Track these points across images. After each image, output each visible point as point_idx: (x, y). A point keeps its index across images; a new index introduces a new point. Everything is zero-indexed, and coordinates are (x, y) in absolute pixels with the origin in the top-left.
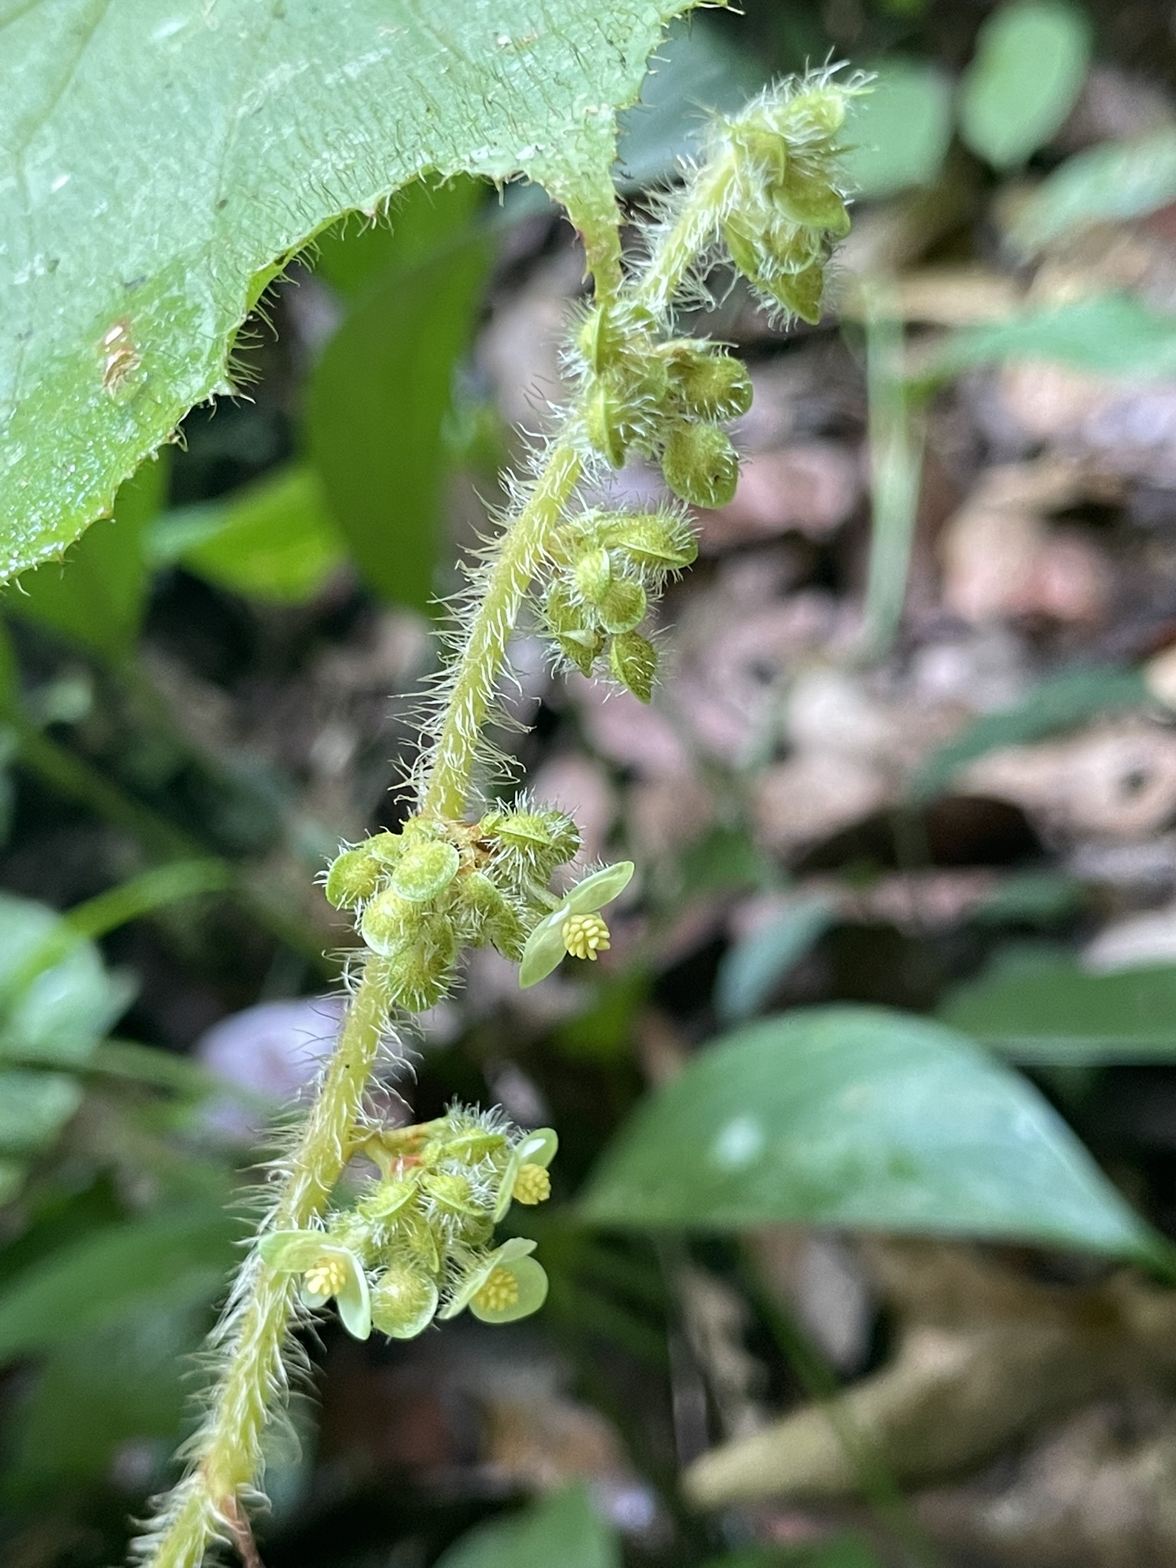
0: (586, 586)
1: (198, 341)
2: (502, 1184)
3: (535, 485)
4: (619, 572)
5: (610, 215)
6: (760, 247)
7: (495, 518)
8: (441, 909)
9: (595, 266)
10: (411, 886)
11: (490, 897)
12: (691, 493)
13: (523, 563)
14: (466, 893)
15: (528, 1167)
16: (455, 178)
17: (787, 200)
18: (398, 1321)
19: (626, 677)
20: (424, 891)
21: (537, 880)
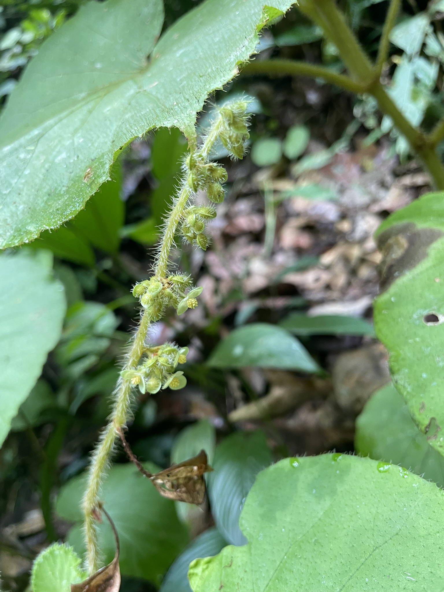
0: (190, 222)
1: (105, 170)
2: (175, 359)
3: (179, 199)
4: (198, 219)
5: (194, 134)
6: (228, 140)
7: (169, 207)
8: (160, 298)
9: (191, 146)
10: (151, 292)
11: (170, 295)
12: (213, 200)
13: (176, 217)
14: (165, 294)
15: (181, 355)
16: (159, 128)
17: (233, 127)
18: (152, 389)
19: (200, 244)
20: (154, 293)
21: (182, 291)
